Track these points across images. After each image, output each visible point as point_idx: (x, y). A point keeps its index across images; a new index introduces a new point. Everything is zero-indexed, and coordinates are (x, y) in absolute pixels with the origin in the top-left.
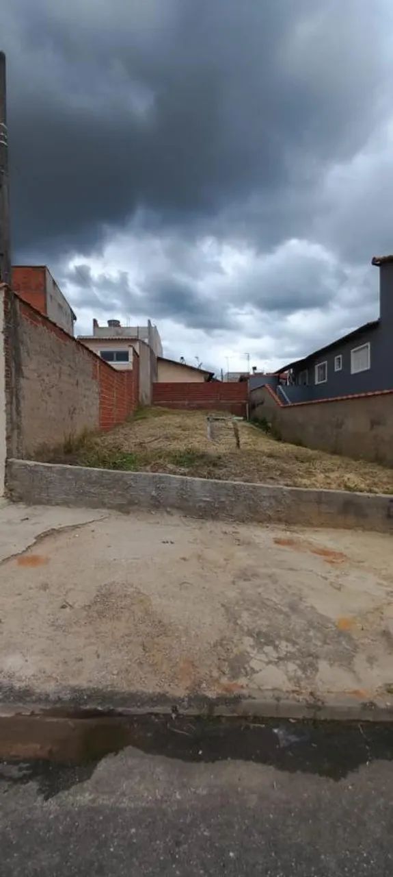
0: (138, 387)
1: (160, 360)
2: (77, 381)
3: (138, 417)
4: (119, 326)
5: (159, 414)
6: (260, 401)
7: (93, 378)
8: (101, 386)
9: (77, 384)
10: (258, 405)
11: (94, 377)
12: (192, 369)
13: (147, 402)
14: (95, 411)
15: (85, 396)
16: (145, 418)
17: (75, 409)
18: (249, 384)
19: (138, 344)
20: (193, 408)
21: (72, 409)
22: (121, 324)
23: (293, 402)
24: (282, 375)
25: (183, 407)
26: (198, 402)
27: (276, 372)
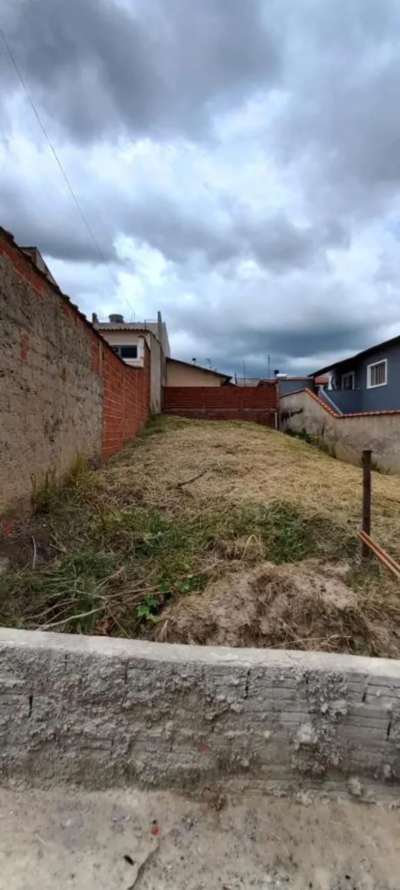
0: (149, 391)
1: (169, 361)
2: (64, 371)
3: (152, 429)
4: (122, 322)
5: (179, 426)
6: (298, 410)
7: (92, 370)
8: (105, 385)
9: (63, 377)
10: (293, 414)
11: (94, 369)
12: (206, 372)
13: (157, 410)
14: (95, 424)
15: (78, 399)
16: (161, 431)
17: (58, 422)
18: (278, 390)
19: (149, 335)
20: (211, 418)
21: (52, 422)
22: (124, 319)
23: (344, 413)
24: (318, 379)
25: (200, 416)
26: (217, 410)
27: (311, 376)
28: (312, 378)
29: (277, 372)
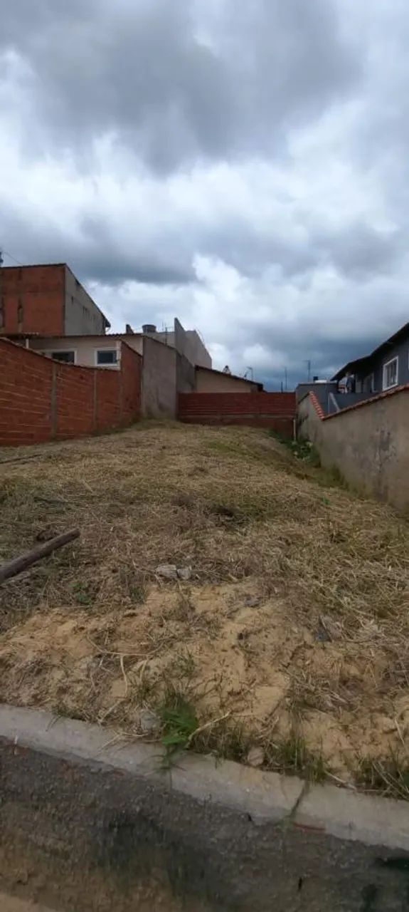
1: (199, 369)
4: (154, 331)
6: (306, 416)
10: (304, 420)
12: (236, 379)
13: (163, 414)
18: (297, 395)
19: (142, 341)
20: (225, 425)
25: (213, 423)
26: (232, 416)
27: (333, 379)
28: (336, 381)
29: (316, 378)
